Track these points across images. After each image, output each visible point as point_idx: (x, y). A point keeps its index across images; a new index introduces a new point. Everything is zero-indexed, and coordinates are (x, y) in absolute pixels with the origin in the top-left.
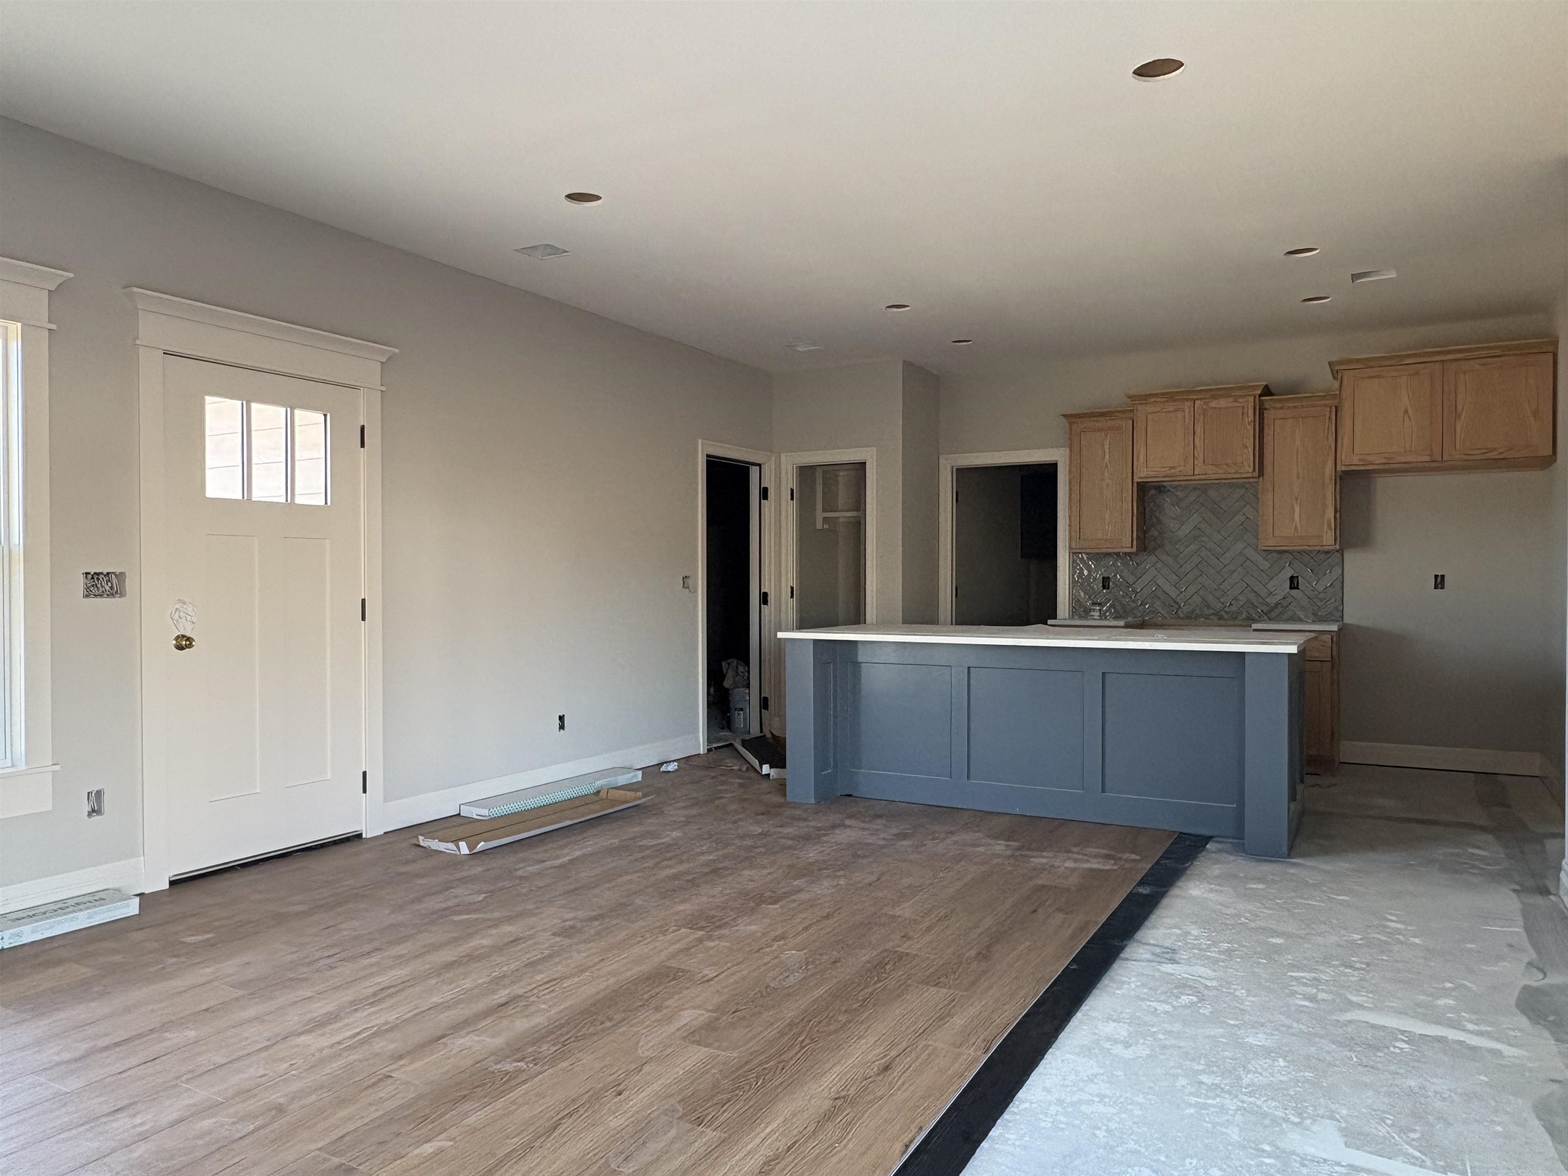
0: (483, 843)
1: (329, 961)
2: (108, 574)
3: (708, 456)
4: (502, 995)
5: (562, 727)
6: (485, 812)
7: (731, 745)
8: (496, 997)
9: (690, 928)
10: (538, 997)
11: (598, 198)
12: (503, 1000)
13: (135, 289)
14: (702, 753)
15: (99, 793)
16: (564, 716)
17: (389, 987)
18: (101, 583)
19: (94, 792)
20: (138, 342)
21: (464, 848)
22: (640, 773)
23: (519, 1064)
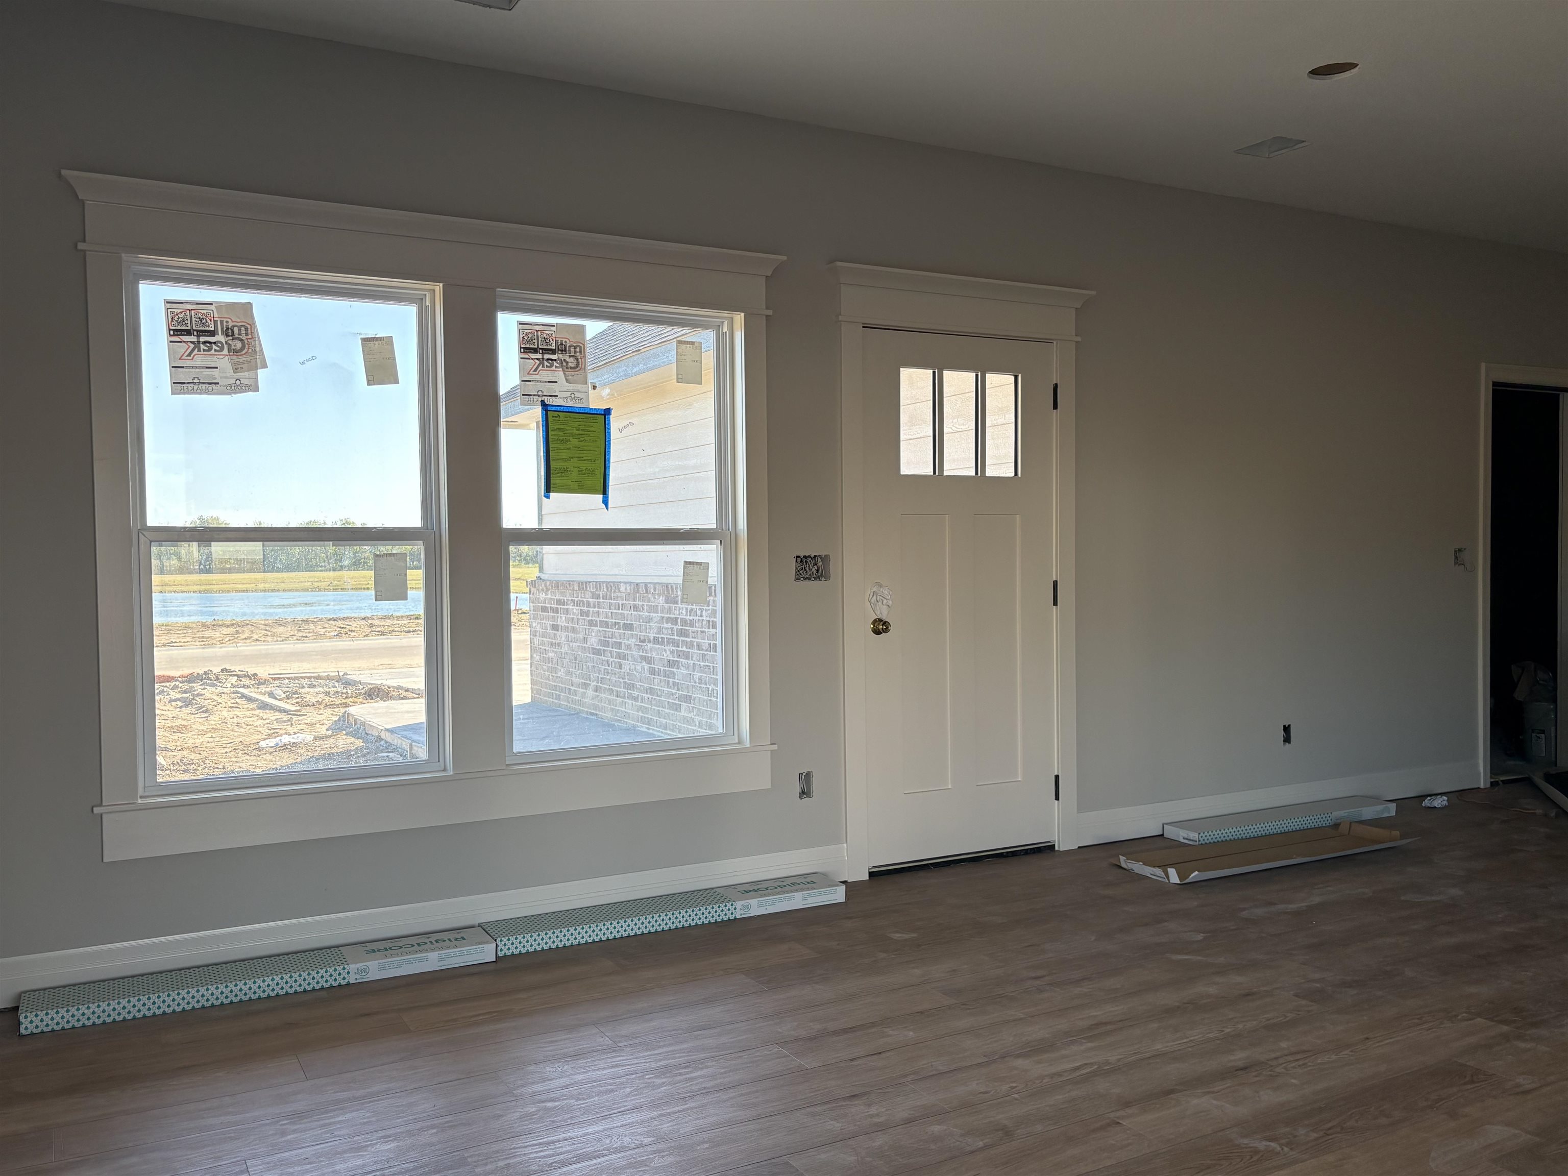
0: (1196, 873)
1: (1038, 982)
2: (815, 556)
3: (1495, 384)
4: (1239, 1057)
5: (1287, 740)
6: (1194, 835)
7: (1528, 781)
8: (1232, 1058)
9: (1492, 1020)
10: (1285, 1068)
11: (1353, 66)
12: (1240, 1064)
13: (839, 264)
14: (1482, 786)
15: (808, 775)
16: (1289, 726)
17: (1106, 1024)
18: (809, 566)
19: (805, 774)
20: (840, 318)
21: (1174, 877)
22: (1393, 806)
23: (1272, 1144)
